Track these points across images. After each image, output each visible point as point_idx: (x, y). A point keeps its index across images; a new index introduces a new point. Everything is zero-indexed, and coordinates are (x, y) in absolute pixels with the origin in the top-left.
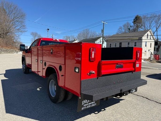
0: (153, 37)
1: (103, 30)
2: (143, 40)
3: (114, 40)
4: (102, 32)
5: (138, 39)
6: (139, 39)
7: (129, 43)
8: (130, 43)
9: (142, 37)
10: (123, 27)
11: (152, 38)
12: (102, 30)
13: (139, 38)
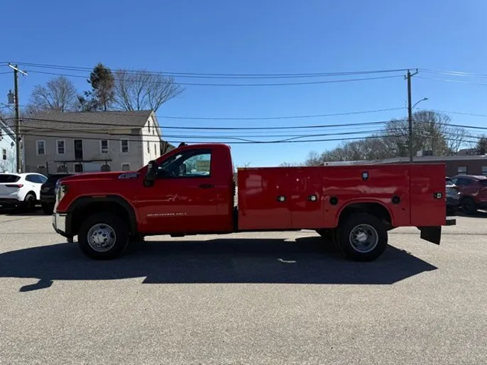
0: (157, 131)
1: (13, 92)
2: (144, 137)
3: (53, 130)
4: (11, 101)
5: (130, 132)
6: (134, 133)
7: (106, 142)
8: (108, 141)
9: (140, 129)
10: (47, 88)
11: (156, 134)
12: (10, 94)
13: (132, 130)
